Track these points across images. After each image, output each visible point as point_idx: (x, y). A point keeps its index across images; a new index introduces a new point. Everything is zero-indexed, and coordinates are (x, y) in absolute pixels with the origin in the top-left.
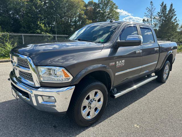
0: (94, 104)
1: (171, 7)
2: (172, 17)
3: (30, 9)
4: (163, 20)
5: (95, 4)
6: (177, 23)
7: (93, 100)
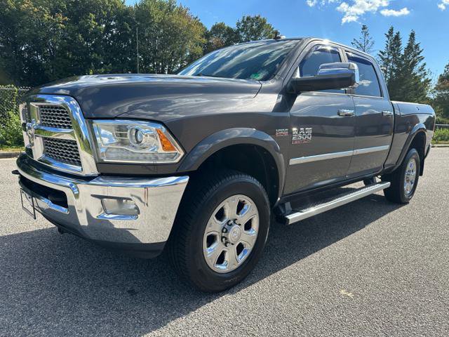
0: (237, 234)
1: (410, 39)
2: (414, 64)
3: (72, 41)
4: (392, 70)
5: (230, 31)
6: (426, 77)
7: (232, 222)
